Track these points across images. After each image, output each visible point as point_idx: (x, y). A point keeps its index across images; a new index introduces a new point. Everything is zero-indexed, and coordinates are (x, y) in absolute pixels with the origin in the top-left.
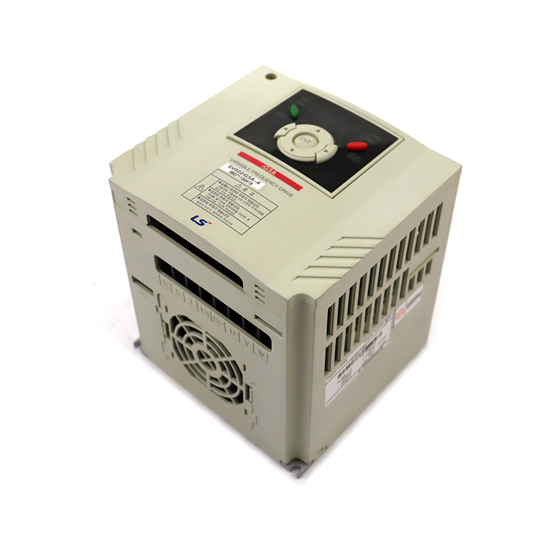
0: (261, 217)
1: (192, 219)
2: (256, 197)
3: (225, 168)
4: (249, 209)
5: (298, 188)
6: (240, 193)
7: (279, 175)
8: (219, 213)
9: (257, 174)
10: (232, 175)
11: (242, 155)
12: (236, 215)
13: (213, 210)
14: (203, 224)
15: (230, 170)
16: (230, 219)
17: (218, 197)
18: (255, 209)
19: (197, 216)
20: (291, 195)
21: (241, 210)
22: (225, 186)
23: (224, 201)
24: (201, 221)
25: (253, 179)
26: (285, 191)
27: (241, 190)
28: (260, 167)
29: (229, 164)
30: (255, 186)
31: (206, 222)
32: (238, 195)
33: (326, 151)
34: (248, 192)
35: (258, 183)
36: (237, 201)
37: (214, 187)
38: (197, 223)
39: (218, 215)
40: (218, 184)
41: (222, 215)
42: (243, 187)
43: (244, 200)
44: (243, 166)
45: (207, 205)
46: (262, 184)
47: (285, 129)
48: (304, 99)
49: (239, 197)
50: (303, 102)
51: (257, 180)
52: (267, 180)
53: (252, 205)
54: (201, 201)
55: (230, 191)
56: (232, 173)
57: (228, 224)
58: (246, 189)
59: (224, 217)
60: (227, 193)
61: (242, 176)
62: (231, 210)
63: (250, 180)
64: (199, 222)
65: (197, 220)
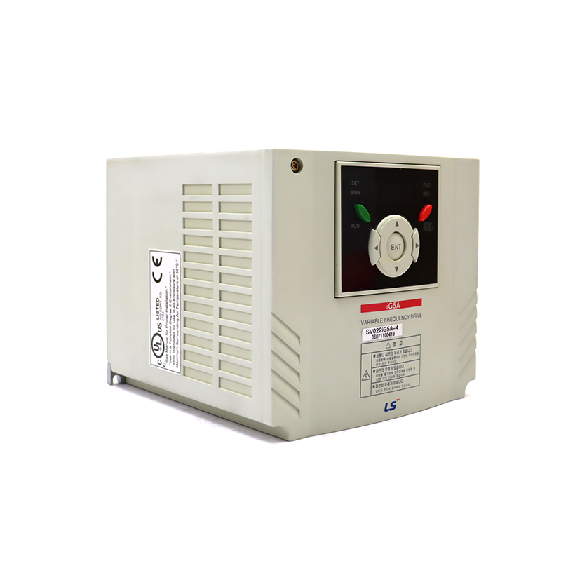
0: (418, 357)
1: (386, 410)
2: (406, 343)
3: (367, 338)
4: (409, 358)
5: (418, 303)
6: (394, 351)
7: (404, 304)
8: (396, 385)
9: (389, 319)
11: (365, 309)
13: (391, 386)
14: (395, 406)
15: (370, 335)
16: (406, 381)
17: (385, 372)
18: (412, 354)
19: (387, 404)
20: (420, 315)
21: (406, 366)
22: (380, 355)
23: (391, 371)
24: (392, 405)
25: (391, 329)
26: (414, 316)
27: (392, 348)
28: (386, 309)
29: (364, 331)
30: (398, 333)
31: (395, 402)
32: (394, 355)
34: (397, 346)
35: (397, 328)
36: (398, 360)
37: (374, 365)
38: (391, 409)
39: (397, 387)
40: (375, 359)
41: (399, 384)
42: (391, 343)
43: (400, 355)
44: (376, 321)
45: (385, 387)
46: (400, 326)
47: (376, 248)
48: (354, 183)
49: (397, 355)
50: (356, 188)
51: (394, 326)
52: (399, 318)
53: (408, 353)
54: (378, 389)
55: (386, 358)
56: (374, 337)
57: (407, 387)
58: (394, 343)
59: (401, 384)
60: (387, 361)
61: (383, 333)
62: (401, 373)
63: (391, 331)
64: (391, 408)
65: (389, 407)
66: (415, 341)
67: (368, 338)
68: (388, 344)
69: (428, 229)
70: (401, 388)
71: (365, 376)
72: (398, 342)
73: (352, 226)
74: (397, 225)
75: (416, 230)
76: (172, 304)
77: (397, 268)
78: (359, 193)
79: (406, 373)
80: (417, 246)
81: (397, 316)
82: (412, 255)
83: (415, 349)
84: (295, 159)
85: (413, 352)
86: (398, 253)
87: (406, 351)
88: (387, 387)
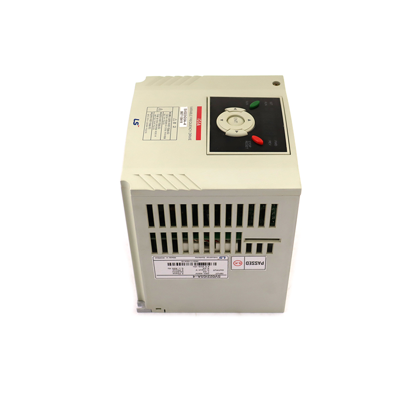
0: (162, 138)
2: (174, 130)
4: (163, 132)
5: (198, 137)
6: (170, 123)
7: (199, 129)
9: (191, 120)
10: (180, 113)
11: (199, 109)
12: (155, 130)
13: (149, 122)
14: (135, 125)
15: (183, 111)
16: (149, 131)
17: (159, 118)
18: (165, 134)
19: (139, 120)
20: (190, 139)
21: (159, 131)
22: (170, 116)
23: (158, 122)
25: (185, 121)
26: (190, 135)
27: (173, 122)
28: (197, 118)
29: (186, 108)
30: (181, 125)
31: (138, 125)
33: (237, 132)
34: (173, 125)
36: (164, 126)
37: (165, 113)
38: (134, 122)
39: (147, 125)
40: (168, 113)
41: (148, 126)
43: (167, 127)
44: (191, 113)
45: (149, 118)
46: (185, 126)
48: (271, 103)
49: (167, 124)
50: (268, 103)
51: (186, 123)
53: (167, 131)
54: (150, 115)
55: (168, 119)
56: (182, 112)
57: (145, 131)
59: (148, 128)
60: (165, 119)
61: (183, 116)
62: (155, 127)
63: (183, 121)
64: (136, 123)
65: (136, 121)
66: (174, 137)
67: (182, 109)
69: (248, 144)
71: (159, 109)
72: (176, 125)
73: (247, 102)
74: (249, 120)
75: (247, 134)
77: (222, 120)
79: (154, 131)
81: (192, 124)
83: (168, 136)
85: (167, 135)
87: (168, 130)
88: (149, 120)
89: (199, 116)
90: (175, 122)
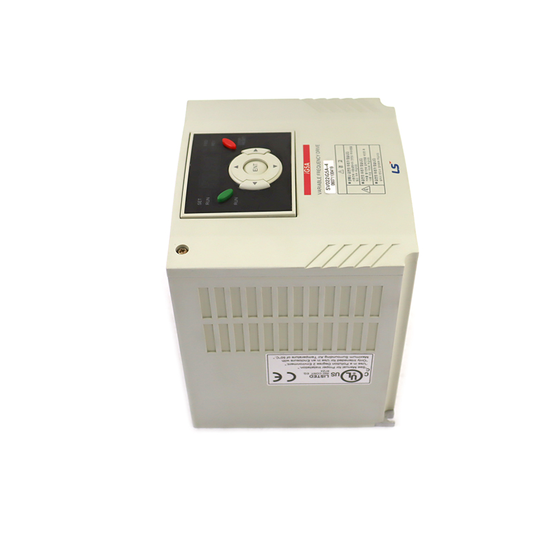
0: (354, 147)
1: (398, 172)
2: (340, 156)
3: (333, 189)
4: (354, 154)
5: (306, 148)
6: (347, 167)
7: (307, 159)
8: (377, 164)
9: (319, 171)
10: (335, 182)
11: (308, 191)
13: (378, 169)
14: (395, 165)
15: (331, 187)
16: (374, 156)
17: (364, 174)
18: (351, 152)
19: (393, 172)
20: (318, 146)
21: (361, 156)
23: (364, 169)
24: (394, 168)
25: (327, 169)
26: (318, 151)
27: (344, 168)
28: (310, 175)
29: (327, 191)
30: (331, 163)
31: (392, 165)
32: (350, 167)
34: (342, 164)
35: (327, 165)
36: (355, 163)
37: (358, 183)
38: (398, 168)
39: (379, 163)
40: (352, 183)
41: (377, 162)
42: (339, 169)
43: (350, 162)
44: (319, 183)
45: (378, 174)
46: (325, 162)
47: (255, 183)
48: (200, 203)
49: (350, 165)
50: (204, 201)
51: (325, 167)
52: (318, 163)
53: (350, 155)
54: (379, 179)
55: (352, 173)
56: (333, 184)
57: (380, 155)
58: (340, 167)
59: (377, 161)
60: (355, 173)
61: (330, 176)
62: (367, 160)
63: (329, 170)
64: (396, 168)
65: (396, 170)
66: (340, 149)
68: (340, 172)
69: (243, 141)
70: (380, 160)
71: (367, 191)
72: (339, 164)
73: (235, 204)
74: (237, 167)
75: (243, 151)
76: (313, 363)
77: (274, 166)
78: (208, 199)
79: (367, 156)
80: (256, 150)
81: (316, 165)
82: (263, 154)
83: (347, 149)
84: (177, 252)
85: (349, 150)
86: (260, 166)
87: (348, 157)
88: (377, 172)
89: (307, 178)
90: (340, 169)
